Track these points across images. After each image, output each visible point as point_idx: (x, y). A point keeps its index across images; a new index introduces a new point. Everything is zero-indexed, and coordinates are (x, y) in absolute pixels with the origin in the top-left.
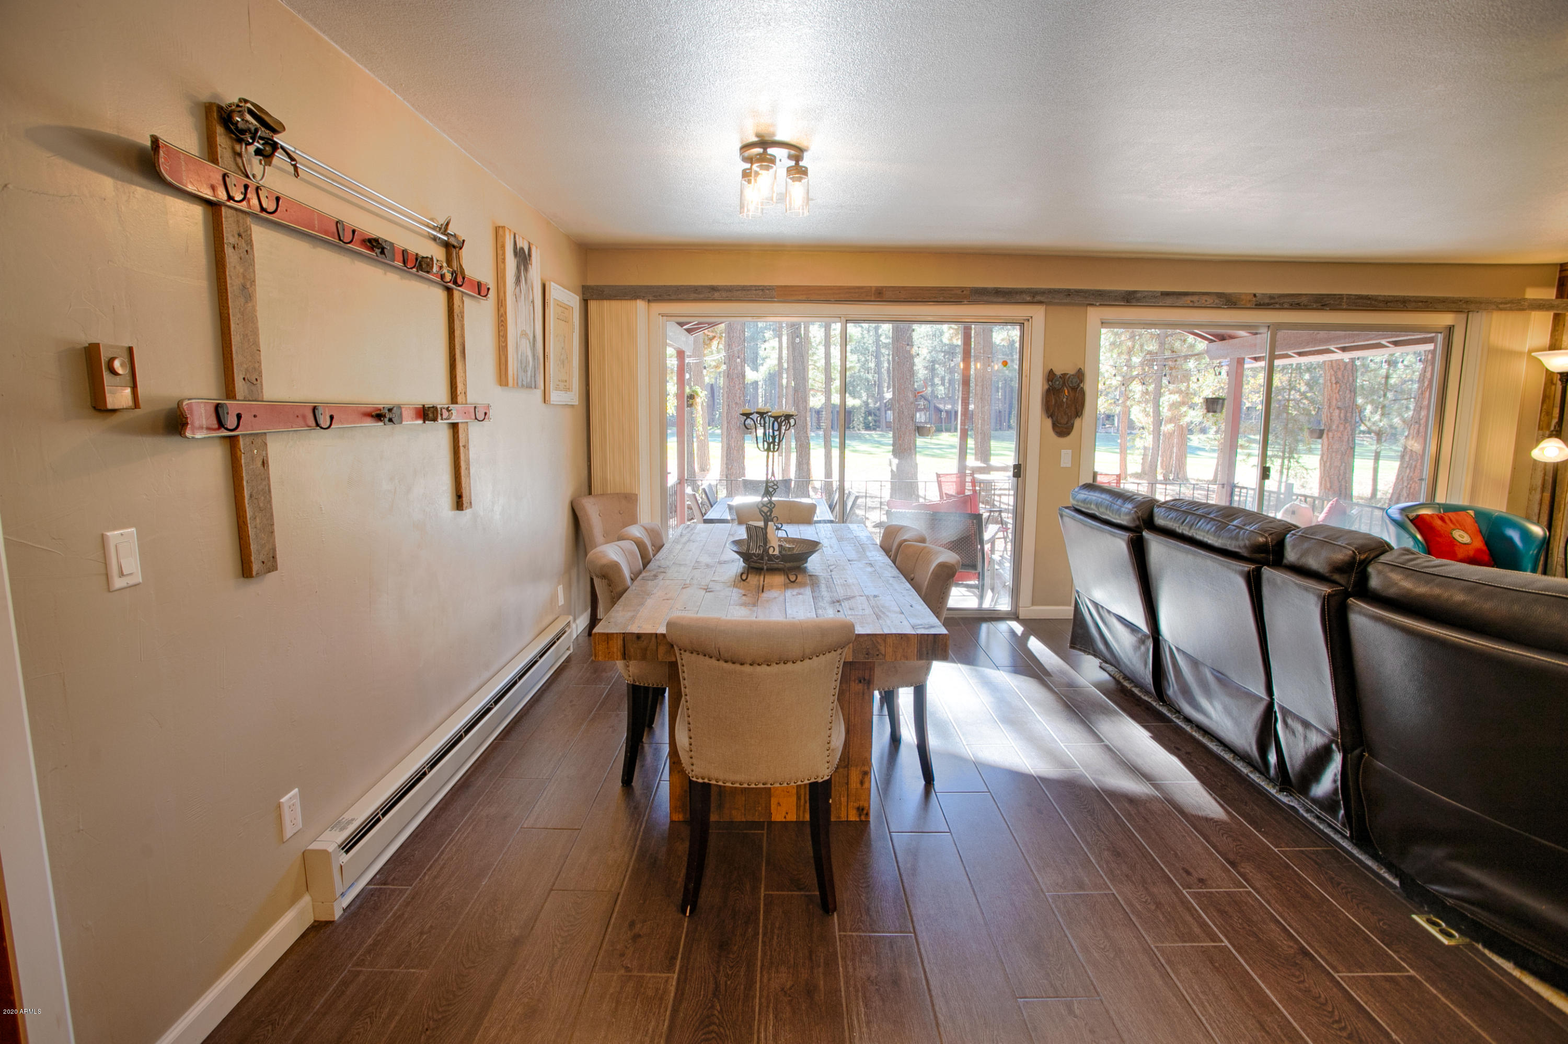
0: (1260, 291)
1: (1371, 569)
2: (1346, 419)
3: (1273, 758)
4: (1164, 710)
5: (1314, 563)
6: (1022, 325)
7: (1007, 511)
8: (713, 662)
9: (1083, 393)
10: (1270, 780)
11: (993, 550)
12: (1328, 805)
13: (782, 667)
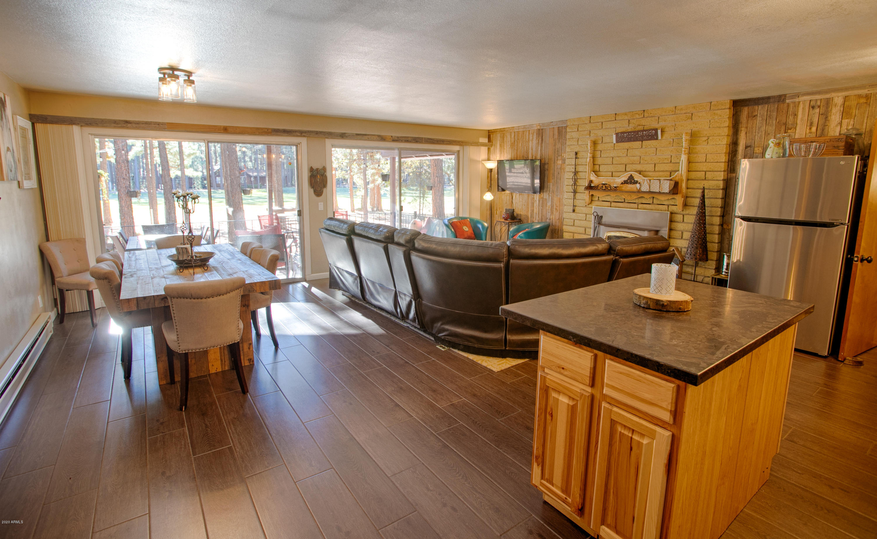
0: (394, 135)
1: (415, 241)
2: (440, 182)
3: (399, 310)
4: (367, 305)
5: (402, 241)
6: (297, 146)
7: (296, 232)
8: (189, 300)
9: (326, 177)
10: (399, 319)
11: (291, 251)
12: (414, 320)
13: (219, 298)
